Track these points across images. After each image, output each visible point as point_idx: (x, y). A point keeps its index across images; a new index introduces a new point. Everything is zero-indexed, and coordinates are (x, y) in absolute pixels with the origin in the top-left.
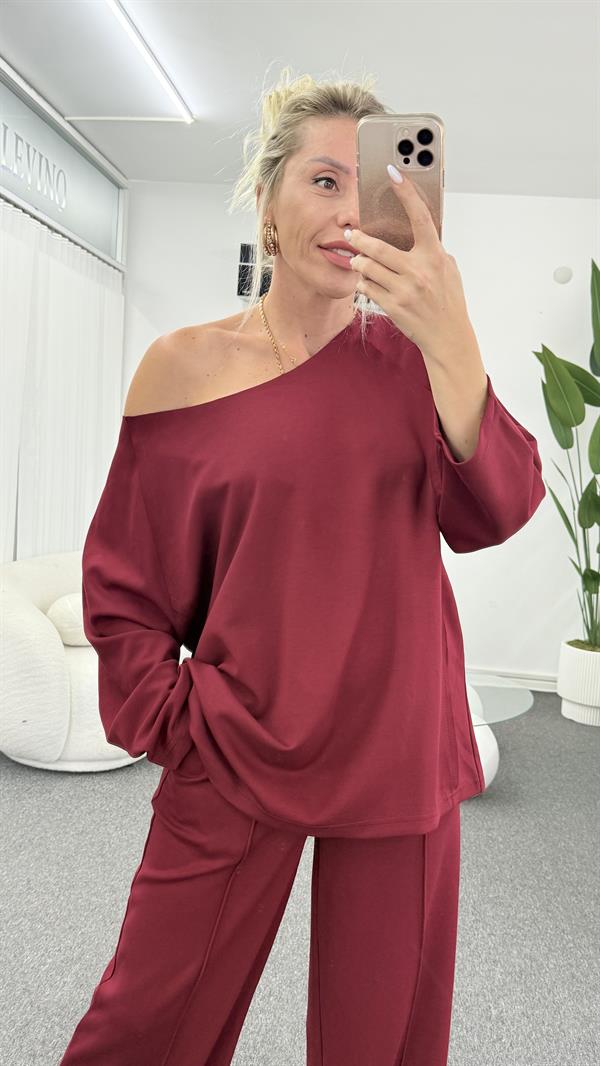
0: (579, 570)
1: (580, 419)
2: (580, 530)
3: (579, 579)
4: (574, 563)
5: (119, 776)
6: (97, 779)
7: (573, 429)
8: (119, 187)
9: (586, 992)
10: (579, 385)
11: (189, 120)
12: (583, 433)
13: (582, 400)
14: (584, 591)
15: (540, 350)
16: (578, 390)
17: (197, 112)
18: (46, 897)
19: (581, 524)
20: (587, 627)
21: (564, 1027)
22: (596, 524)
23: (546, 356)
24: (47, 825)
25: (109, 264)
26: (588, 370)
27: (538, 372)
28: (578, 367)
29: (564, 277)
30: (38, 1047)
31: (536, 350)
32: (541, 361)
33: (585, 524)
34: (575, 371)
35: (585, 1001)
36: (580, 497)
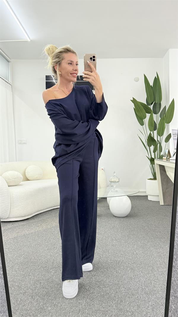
0: (149, 159)
1: (145, 117)
2: (148, 147)
3: (149, 161)
4: (147, 157)
5: (25, 221)
6: (19, 222)
7: (143, 120)
8: (8, 61)
9: (158, 248)
10: (144, 108)
11: (29, 40)
12: (146, 121)
13: (145, 112)
14: (151, 164)
15: (133, 100)
16: (143, 109)
17: (31, 38)
18: (11, 245)
19: (148, 146)
20: (153, 174)
21: (153, 254)
22: (152, 146)
23: (134, 101)
24: (7, 232)
25: (8, 83)
26: (146, 104)
27: (132, 105)
28: (143, 103)
29: (137, 80)
30: (17, 270)
31: (131, 100)
32: (133, 102)
33: (149, 146)
34: (142, 104)
35: (158, 249)
36: (147, 138)
